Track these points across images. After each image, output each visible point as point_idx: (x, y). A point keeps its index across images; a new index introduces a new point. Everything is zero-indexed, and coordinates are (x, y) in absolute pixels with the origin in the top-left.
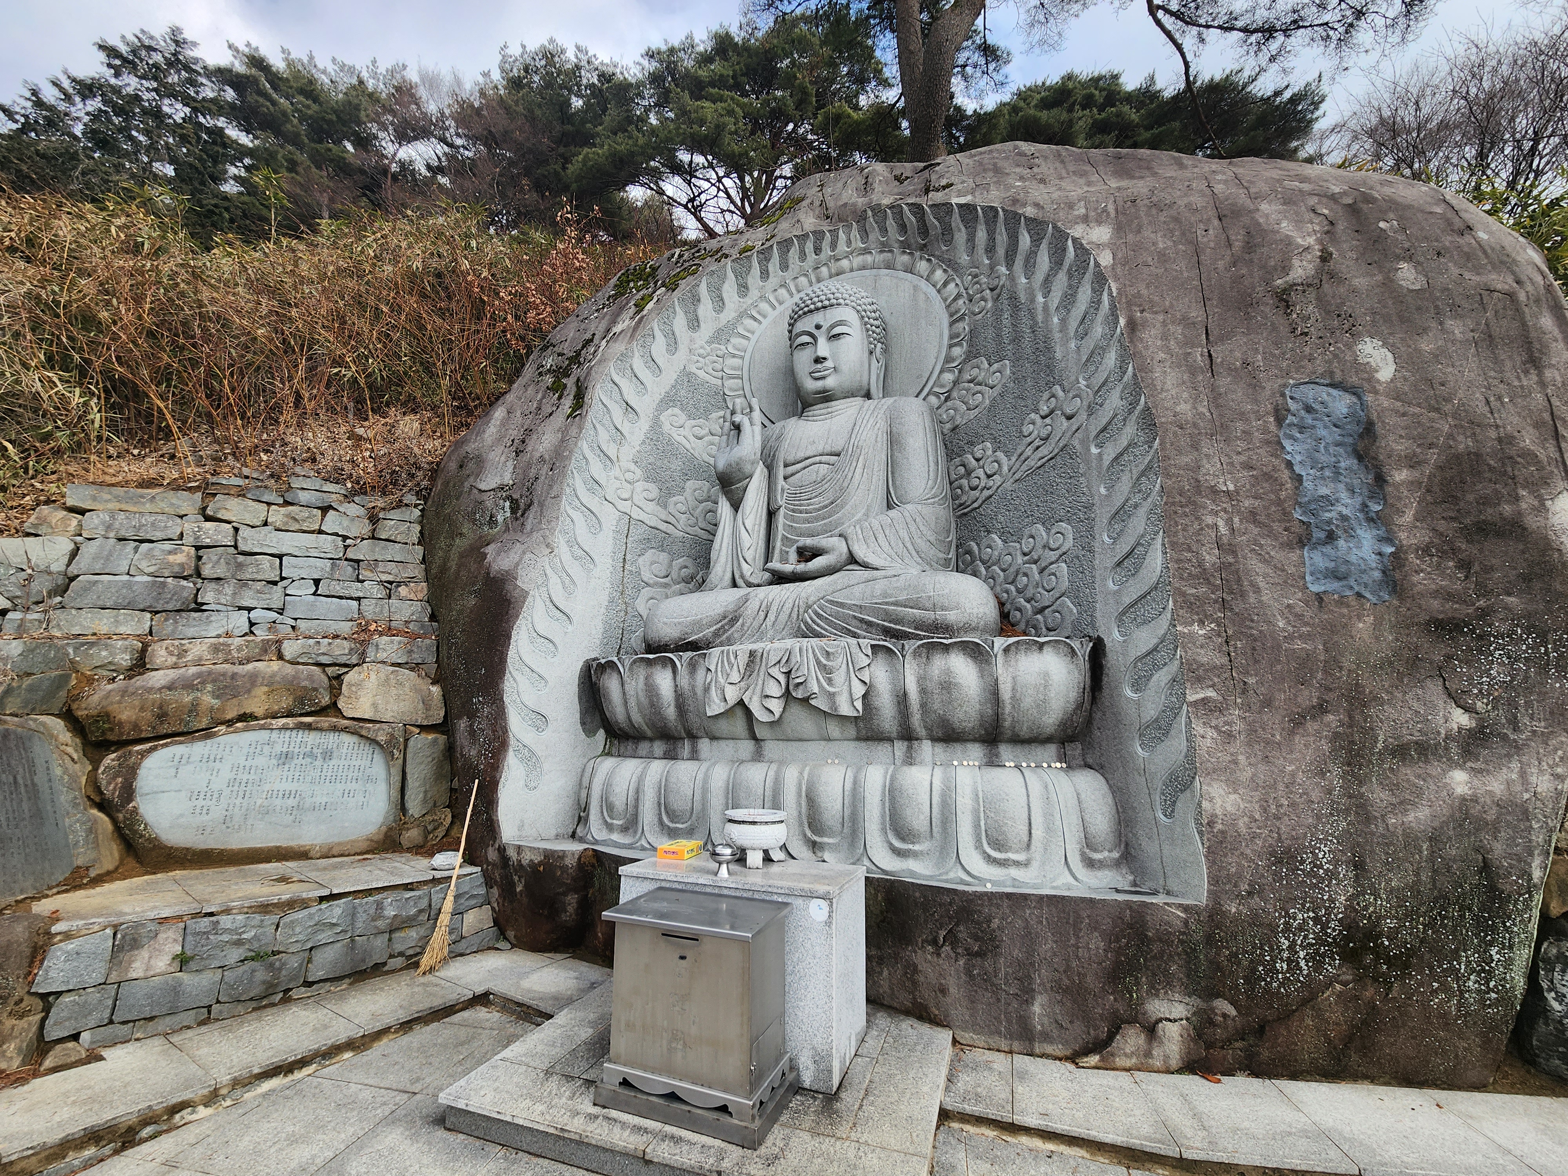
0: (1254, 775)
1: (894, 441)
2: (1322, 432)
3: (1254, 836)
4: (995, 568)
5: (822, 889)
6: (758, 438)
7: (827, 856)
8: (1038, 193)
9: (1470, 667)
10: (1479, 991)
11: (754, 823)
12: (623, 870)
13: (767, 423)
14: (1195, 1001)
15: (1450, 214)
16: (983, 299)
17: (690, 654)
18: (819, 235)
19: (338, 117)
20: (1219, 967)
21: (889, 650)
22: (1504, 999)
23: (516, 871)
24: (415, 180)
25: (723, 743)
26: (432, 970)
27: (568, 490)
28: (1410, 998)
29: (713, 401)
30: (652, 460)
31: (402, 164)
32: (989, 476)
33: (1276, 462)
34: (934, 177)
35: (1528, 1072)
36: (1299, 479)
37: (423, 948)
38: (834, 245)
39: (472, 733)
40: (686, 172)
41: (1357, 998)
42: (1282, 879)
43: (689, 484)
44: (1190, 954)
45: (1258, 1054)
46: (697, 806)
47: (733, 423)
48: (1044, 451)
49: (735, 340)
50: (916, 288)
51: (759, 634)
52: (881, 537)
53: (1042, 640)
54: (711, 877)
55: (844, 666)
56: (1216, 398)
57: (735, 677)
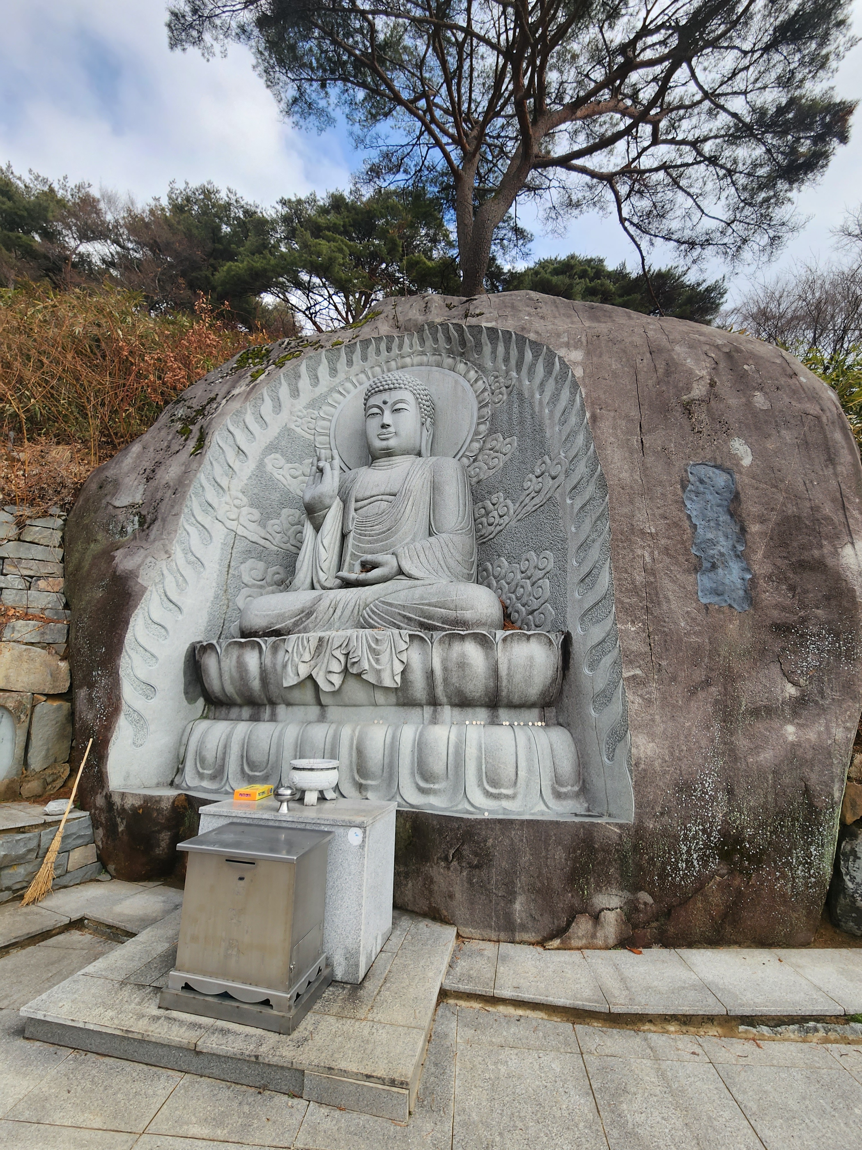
0: (665, 729)
1: (435, 488)
2: (709, 497)
3: (665, 773)
4: (503, 581)
5: (358, 820)
6: (337, 479)
7: (369, 795)
8: (538, 325)
9: (796, 655)
10: (804, 877)
11: (312, 769)
12: (202, 809)
13: (346, 469)
14: (626, 894)
15: (785, 365)
16: (501, 393)
17: (273, 639)
18: (390, 339)
19: (29, 214)
20: (641, 868)
21: (422, 639)
22: (819, 883)
23: (119, 814)
24: (90, 269)
25: (296, 708)
26: (34, 901)
27: (186, 510)
28: (762, 884)
29: (306, 451)
30: (256, 491)
31: (81, 255)
32: (501, 517)
33: (681, 515)
34: (471, 307)
35: (835, 932)
36: (695, 527)
37: (29, 882)
38: (400, 347)
39: (90, 700)
40: (305, 288)
41: (729, 886)
42: (682, 802)
43: (285, 511)
44: (623, 859)
45: (666, 931)
46: (272, 758)
47: (318, 468)
48: (537, 500)
49: (324, 408)
50: (456, 382)
51: (329, 625)
52: (422, 555)
53: (529, 633)
54: (273, 813)
55: (389, 650)
56: (645, 470)
57: (307, 657)
